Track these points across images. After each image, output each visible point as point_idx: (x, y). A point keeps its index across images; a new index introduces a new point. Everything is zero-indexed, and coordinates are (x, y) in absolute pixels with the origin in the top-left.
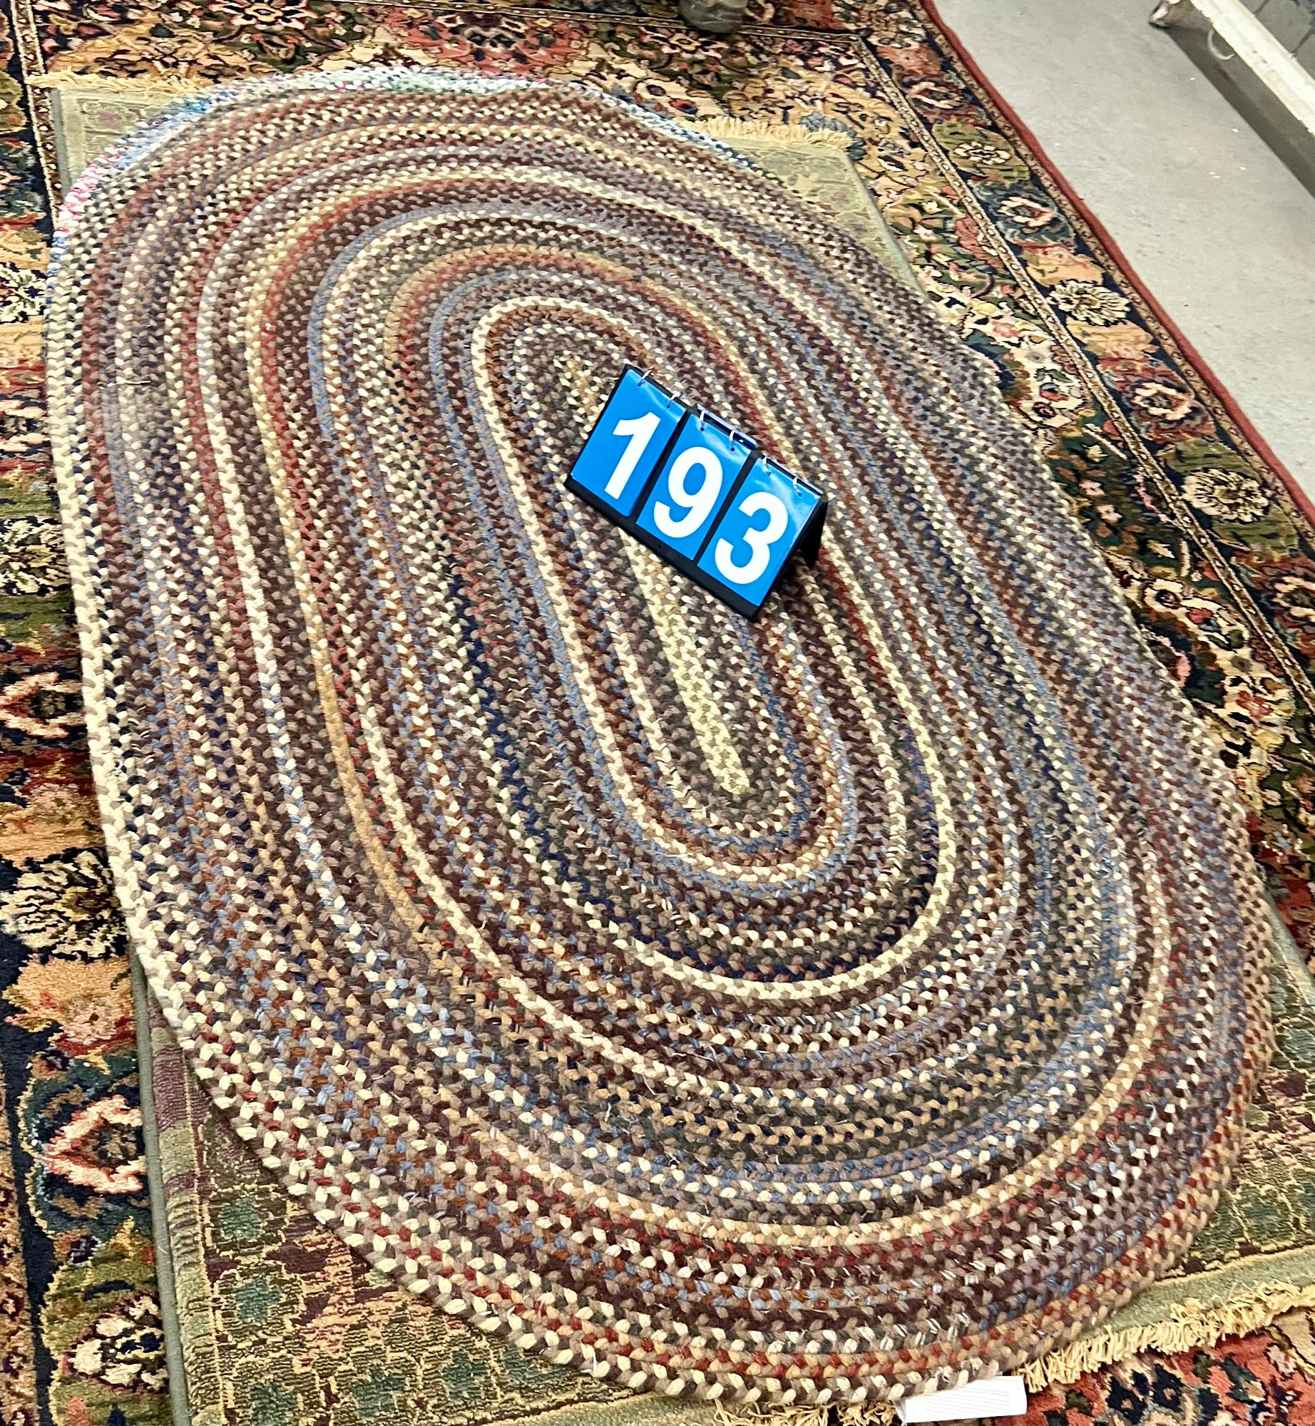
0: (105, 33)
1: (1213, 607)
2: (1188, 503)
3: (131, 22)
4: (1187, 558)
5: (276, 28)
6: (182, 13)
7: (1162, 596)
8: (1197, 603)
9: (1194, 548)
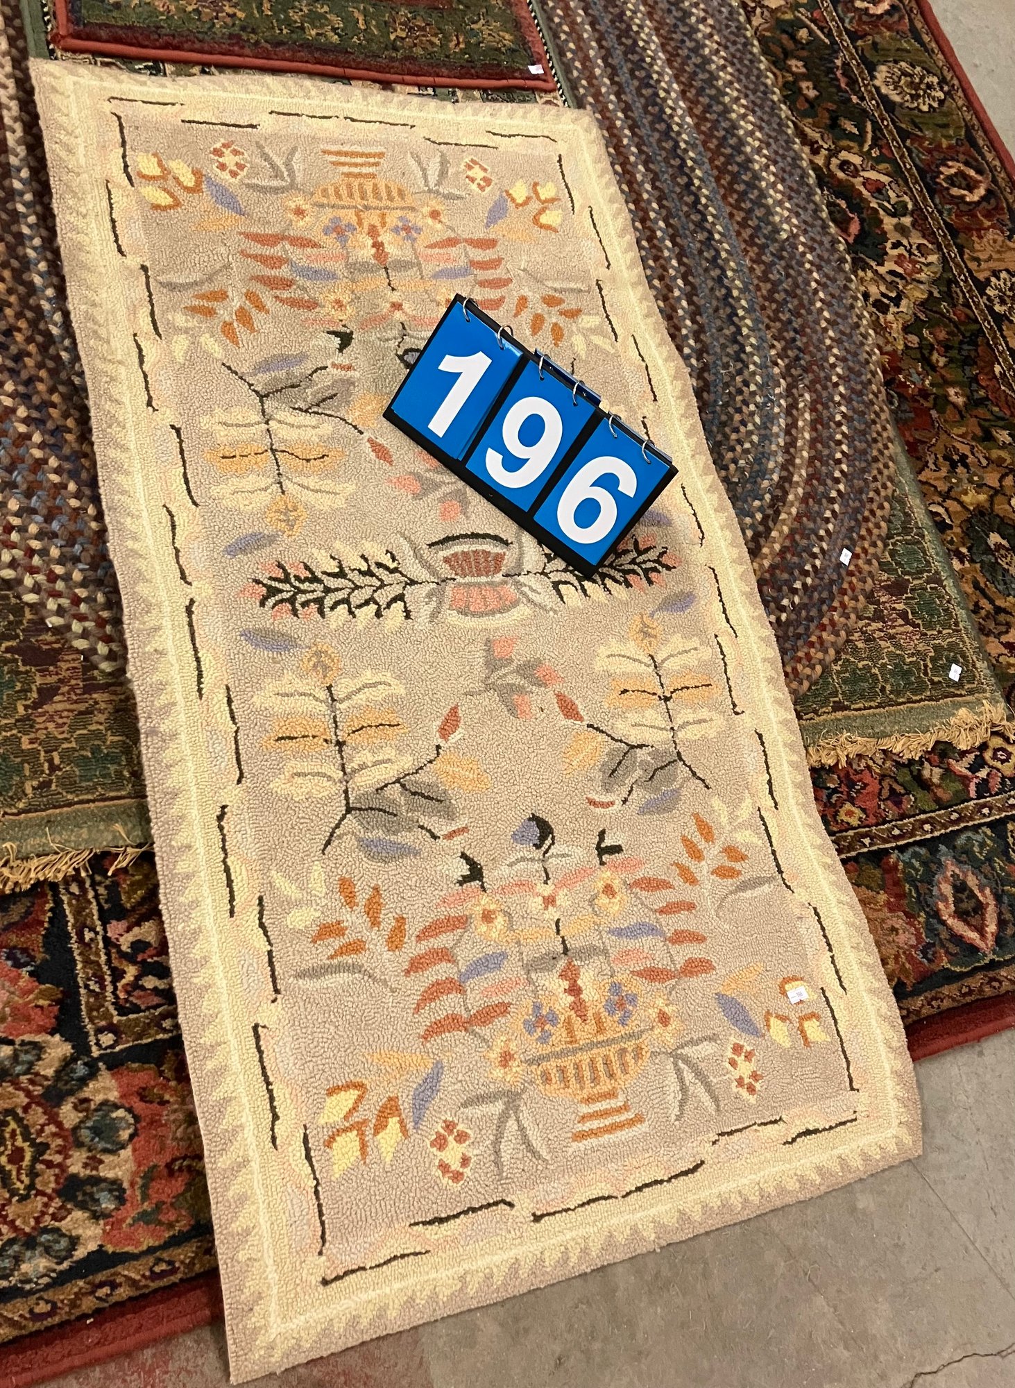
1: (886, 179)
2: (878, 89)
4: (869, 136)
7: (844, 165)
8: (874, 175)
9: (876, 128)
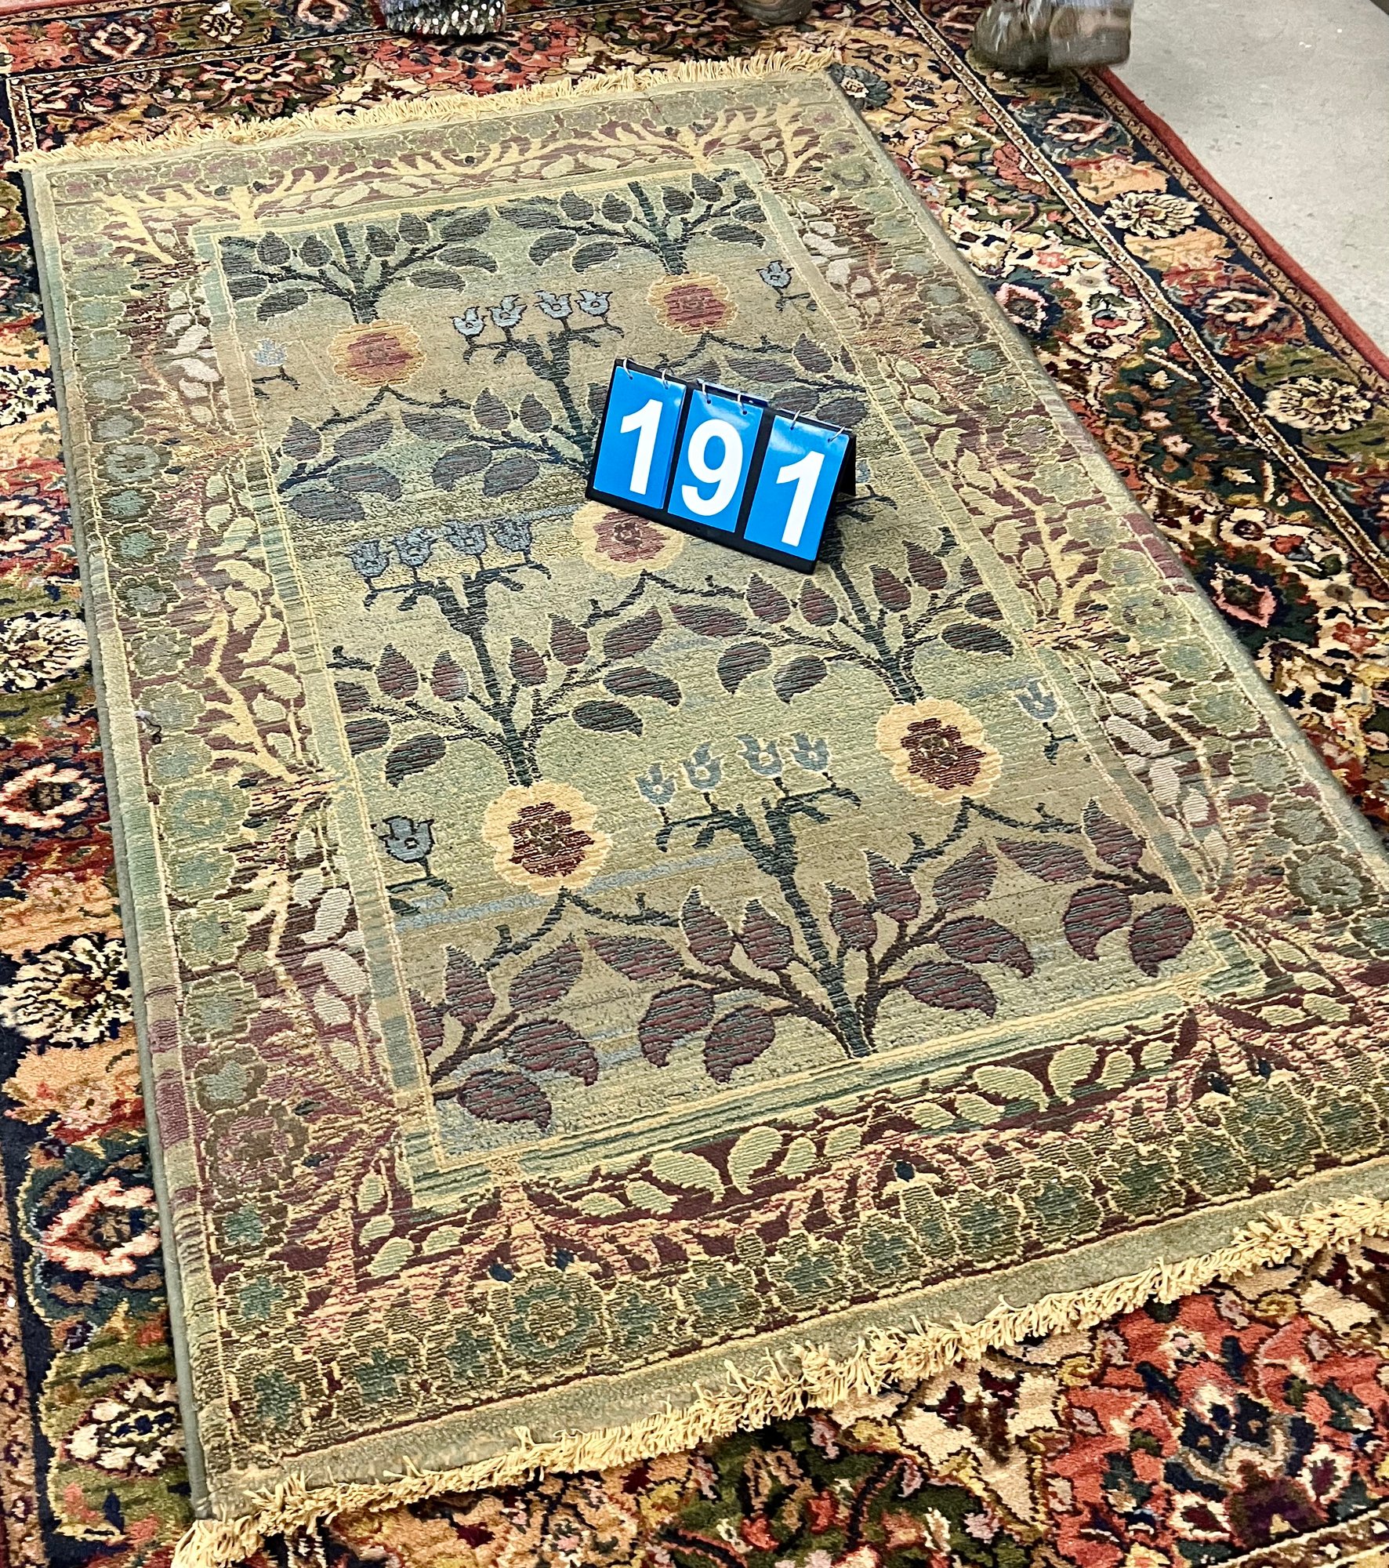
0: (100, 123)
1: (1303, 531)
2: (1272, 419)
3: (125, 107)
4: (1271, 480)
5: (266, 84)
6: (173, 88)
7: (1240, 528)
8: (1284, 530)
9: (1279, 467)
